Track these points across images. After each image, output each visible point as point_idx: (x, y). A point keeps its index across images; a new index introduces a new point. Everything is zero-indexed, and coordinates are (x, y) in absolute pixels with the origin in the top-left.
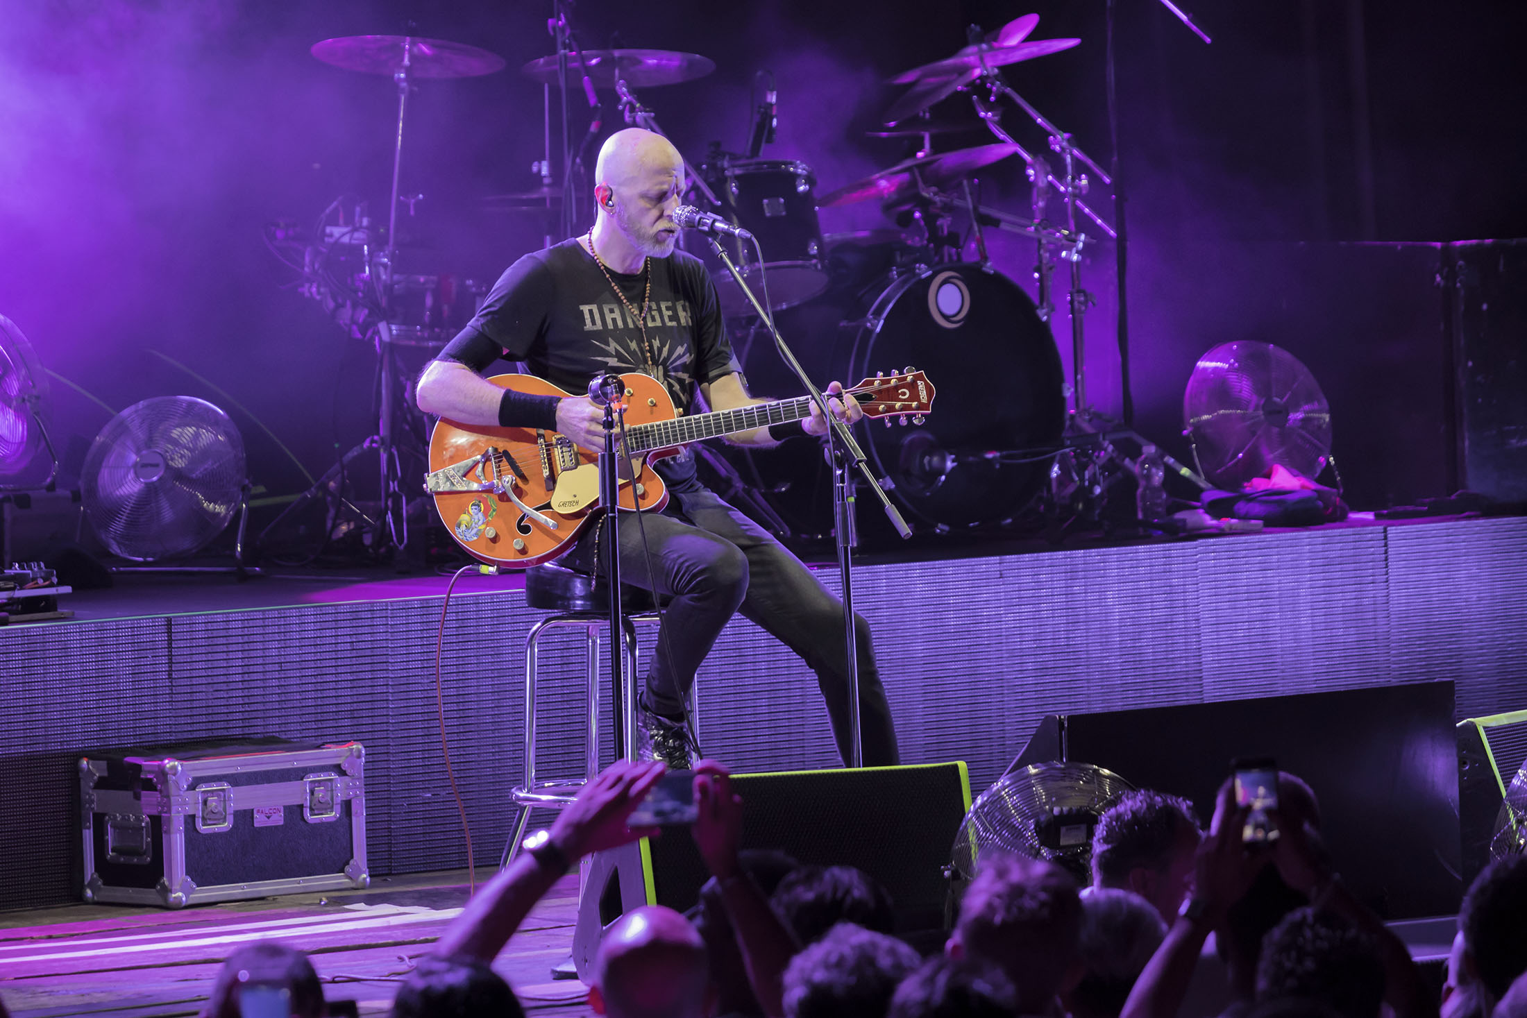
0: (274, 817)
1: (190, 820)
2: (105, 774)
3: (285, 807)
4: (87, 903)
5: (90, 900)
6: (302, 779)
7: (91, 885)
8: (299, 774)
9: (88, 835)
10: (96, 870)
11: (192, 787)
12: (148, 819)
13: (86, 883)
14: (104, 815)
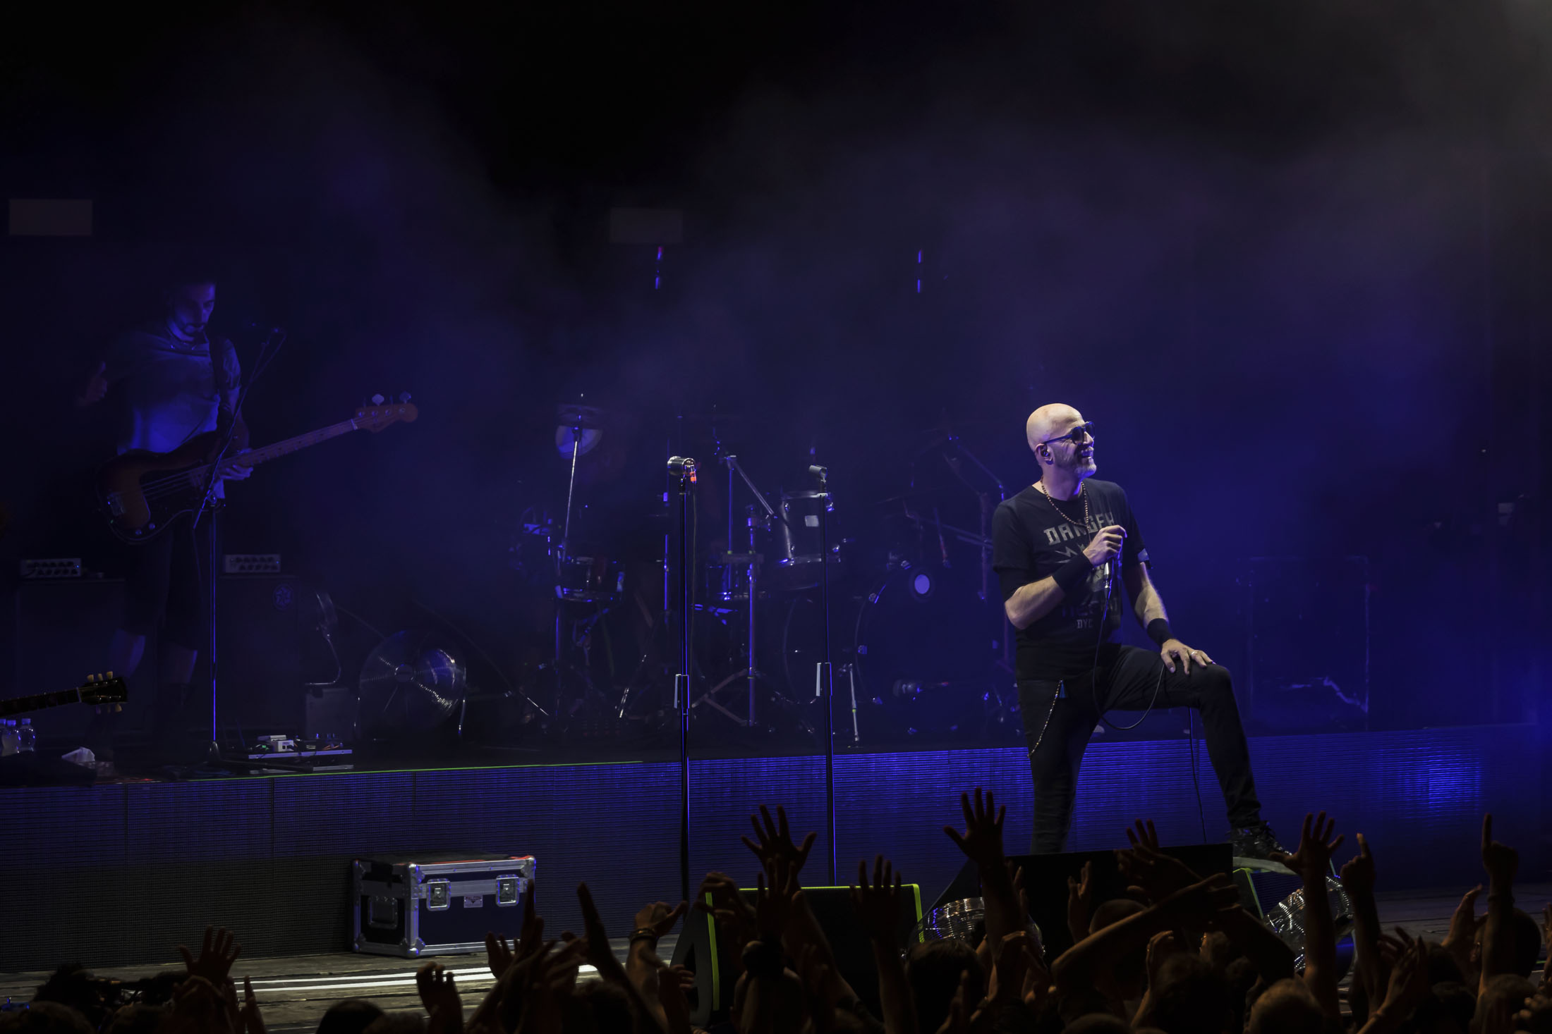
0: (477, 902)
1: (422, 902)
2: (370, 870)
3: (484, 896)
4: (356, 953)
5: (358, 951)
6: (495, 878)
7: (358, 942)
8: (491, 875)
9: (357, 910)
10: (362, 932)
11: (424, 881)
12: (396, 901)
13: (355, 940)
14: (368, 897)
